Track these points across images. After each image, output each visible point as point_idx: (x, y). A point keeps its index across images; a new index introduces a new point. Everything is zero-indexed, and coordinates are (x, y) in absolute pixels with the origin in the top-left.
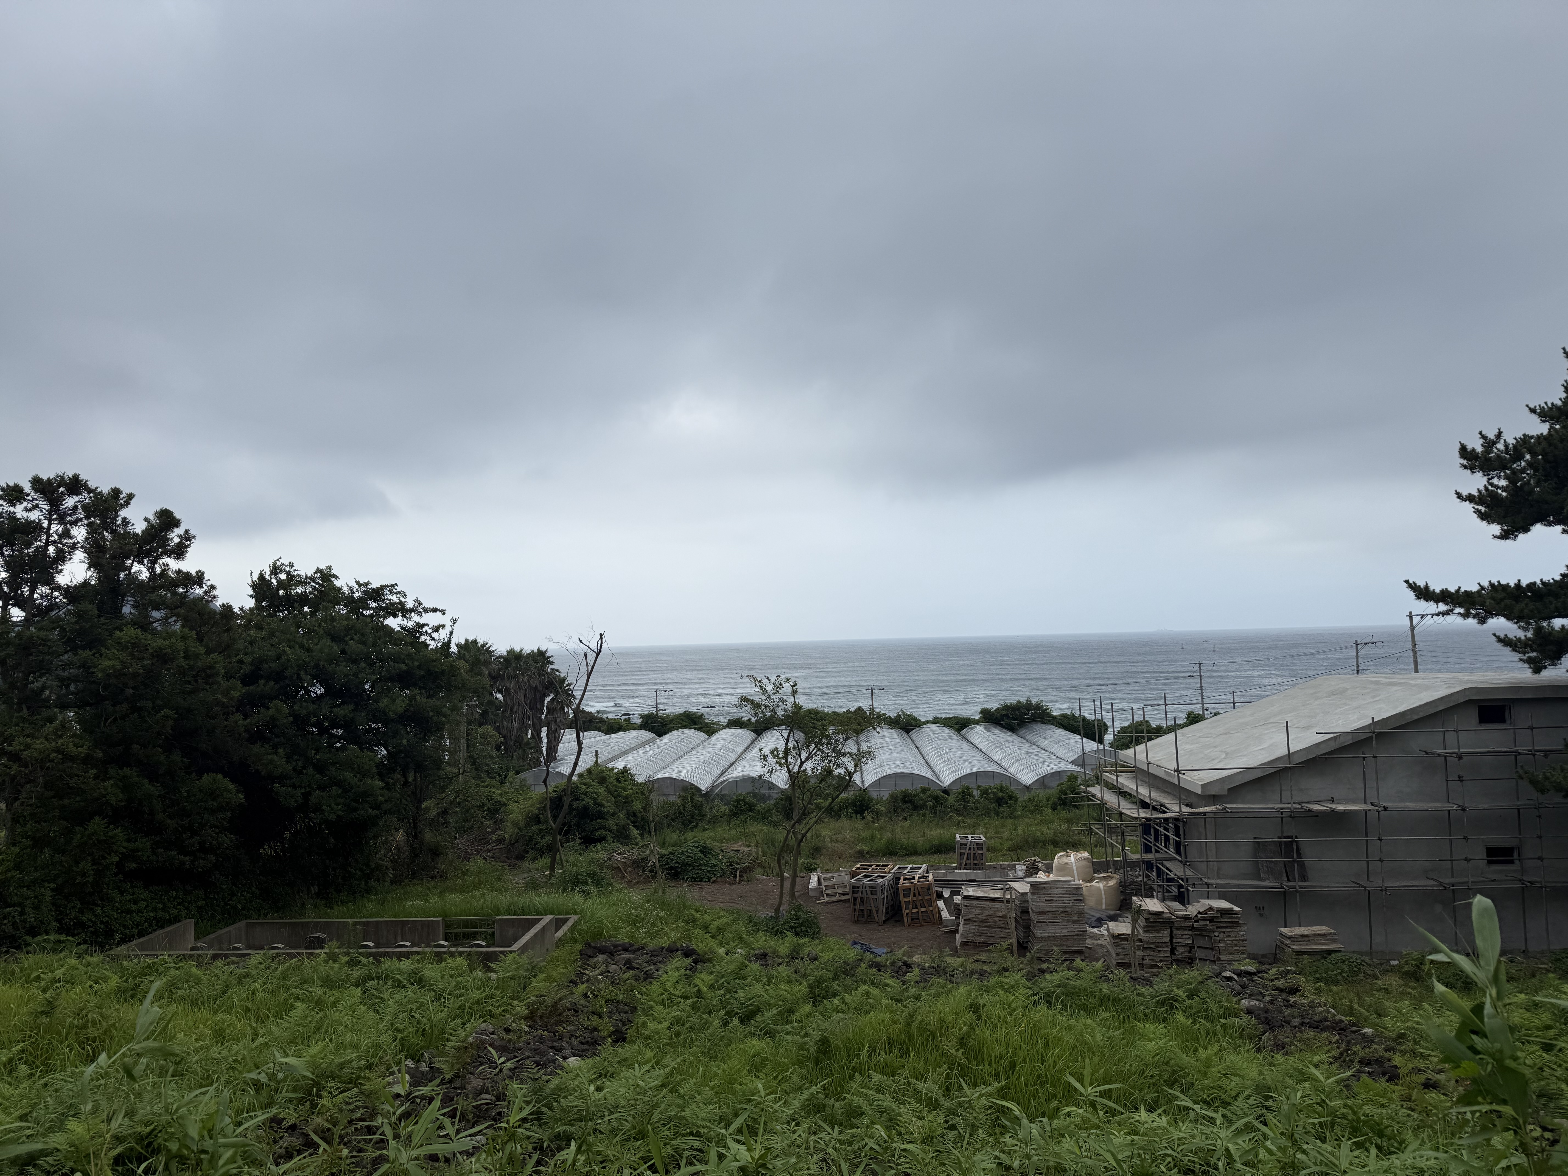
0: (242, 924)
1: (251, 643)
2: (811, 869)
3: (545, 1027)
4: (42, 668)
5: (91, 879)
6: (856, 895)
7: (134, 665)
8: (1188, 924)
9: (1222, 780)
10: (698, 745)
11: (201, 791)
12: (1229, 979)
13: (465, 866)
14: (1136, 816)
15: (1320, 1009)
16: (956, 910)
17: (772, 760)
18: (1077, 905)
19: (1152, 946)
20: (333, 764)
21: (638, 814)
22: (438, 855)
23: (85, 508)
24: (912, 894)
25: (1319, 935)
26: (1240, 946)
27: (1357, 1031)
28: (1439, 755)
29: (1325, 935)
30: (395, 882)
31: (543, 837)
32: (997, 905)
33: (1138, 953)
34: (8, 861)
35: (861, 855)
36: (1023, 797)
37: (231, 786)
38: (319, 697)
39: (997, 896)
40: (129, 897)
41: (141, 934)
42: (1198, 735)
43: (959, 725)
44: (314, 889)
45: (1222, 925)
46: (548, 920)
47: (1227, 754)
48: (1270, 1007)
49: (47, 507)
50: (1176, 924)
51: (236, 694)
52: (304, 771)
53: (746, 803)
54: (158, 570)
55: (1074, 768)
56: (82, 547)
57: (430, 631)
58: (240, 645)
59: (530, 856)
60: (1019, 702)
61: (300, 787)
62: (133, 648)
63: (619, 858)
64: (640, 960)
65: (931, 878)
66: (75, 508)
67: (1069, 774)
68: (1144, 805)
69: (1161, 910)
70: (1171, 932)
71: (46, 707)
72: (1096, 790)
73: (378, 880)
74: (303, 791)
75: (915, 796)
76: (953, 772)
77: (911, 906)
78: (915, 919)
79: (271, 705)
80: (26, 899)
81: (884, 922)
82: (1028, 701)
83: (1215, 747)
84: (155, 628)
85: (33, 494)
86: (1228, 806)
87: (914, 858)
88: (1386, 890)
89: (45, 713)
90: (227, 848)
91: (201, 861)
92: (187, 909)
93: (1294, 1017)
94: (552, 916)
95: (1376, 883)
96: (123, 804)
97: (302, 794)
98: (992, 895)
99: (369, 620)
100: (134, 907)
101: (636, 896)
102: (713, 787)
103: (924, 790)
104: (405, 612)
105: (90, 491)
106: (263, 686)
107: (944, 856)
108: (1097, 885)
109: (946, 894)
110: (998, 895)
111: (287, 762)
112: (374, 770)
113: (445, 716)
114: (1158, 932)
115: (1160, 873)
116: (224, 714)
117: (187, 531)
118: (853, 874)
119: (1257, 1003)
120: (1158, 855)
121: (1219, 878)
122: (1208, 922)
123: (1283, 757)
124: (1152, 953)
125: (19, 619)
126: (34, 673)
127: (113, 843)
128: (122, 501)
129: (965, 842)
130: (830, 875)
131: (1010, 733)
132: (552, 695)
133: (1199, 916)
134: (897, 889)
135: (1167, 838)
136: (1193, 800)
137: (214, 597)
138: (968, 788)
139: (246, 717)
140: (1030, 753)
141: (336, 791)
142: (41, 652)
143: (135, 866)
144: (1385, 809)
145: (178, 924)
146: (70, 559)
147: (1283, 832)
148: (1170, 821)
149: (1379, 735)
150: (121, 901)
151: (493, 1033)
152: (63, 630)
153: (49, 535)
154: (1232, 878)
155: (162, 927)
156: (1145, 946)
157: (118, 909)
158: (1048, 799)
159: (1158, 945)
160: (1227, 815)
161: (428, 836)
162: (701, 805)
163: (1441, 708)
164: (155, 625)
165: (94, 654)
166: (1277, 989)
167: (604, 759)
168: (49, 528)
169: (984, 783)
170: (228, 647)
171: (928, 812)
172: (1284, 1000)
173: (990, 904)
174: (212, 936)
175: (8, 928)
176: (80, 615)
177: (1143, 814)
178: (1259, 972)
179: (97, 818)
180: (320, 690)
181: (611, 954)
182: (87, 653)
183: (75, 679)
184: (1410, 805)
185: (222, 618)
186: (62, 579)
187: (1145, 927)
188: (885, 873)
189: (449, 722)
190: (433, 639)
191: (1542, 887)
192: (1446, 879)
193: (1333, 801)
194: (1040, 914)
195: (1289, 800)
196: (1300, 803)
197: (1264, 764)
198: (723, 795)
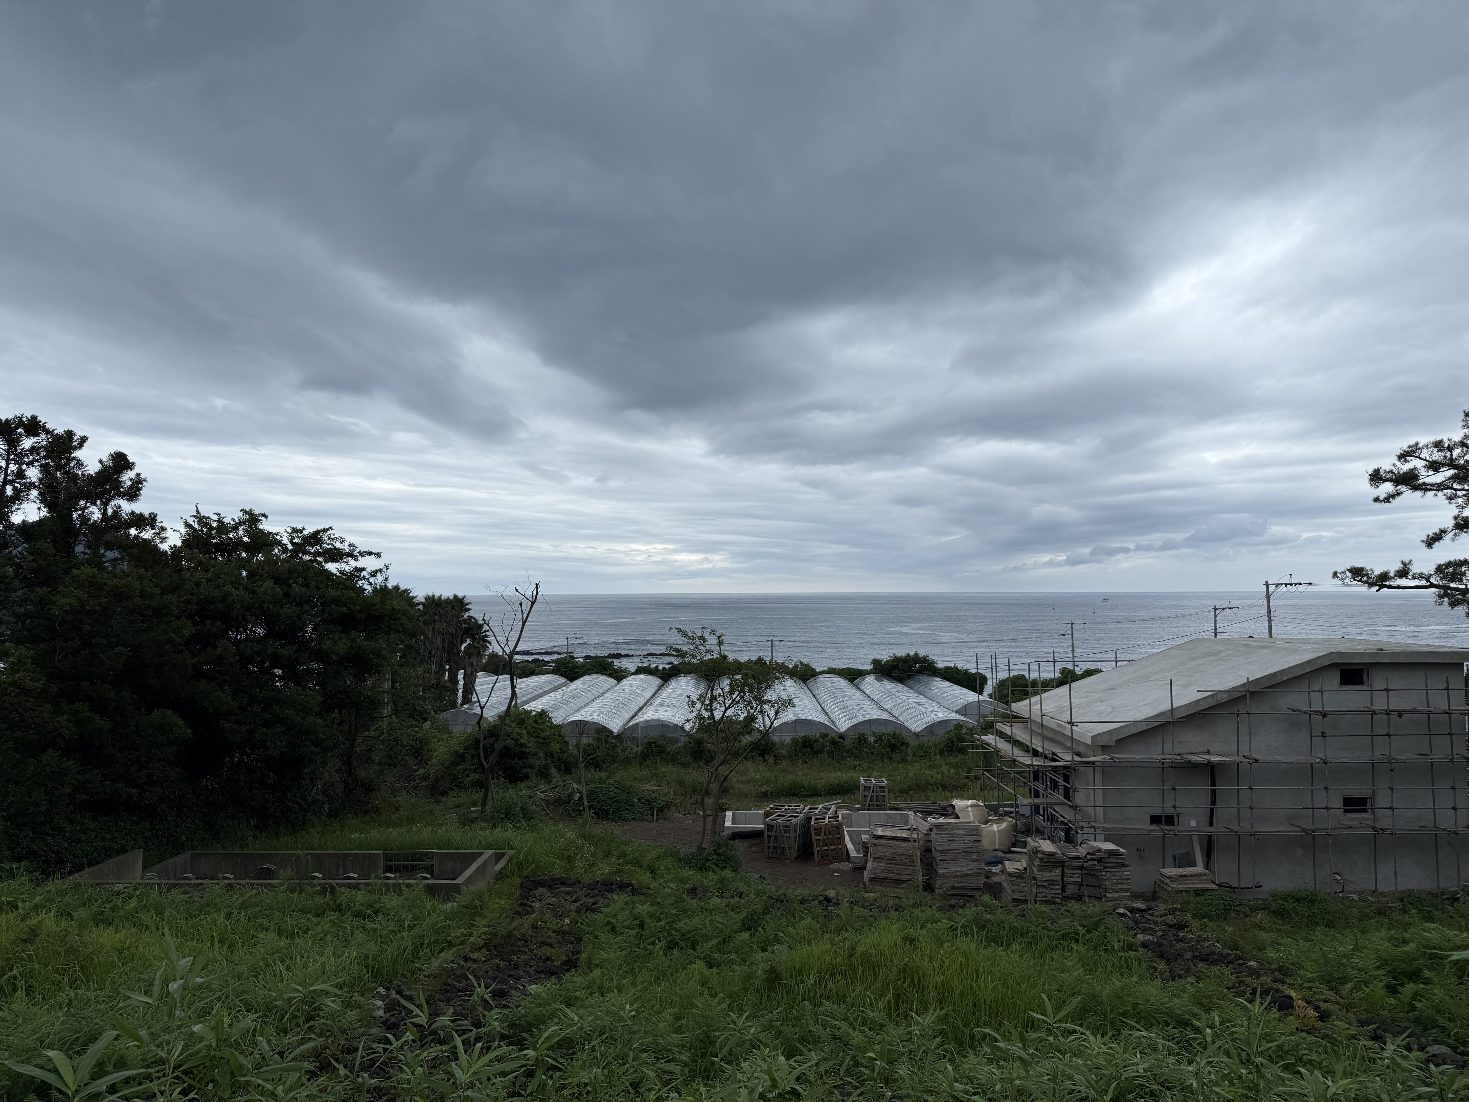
0: (187, 855)
1: (197, 584)
3: (500, 957)
5: (43, 809)
6: (770, 833)
7: (91, 602)
8: (1078, 864)
9: (1110, 732)
10: (608, 690)
11: (151, 726)
12: (1123, 915)
13: (397, 802)
14: (1030, 763)
15: (1207, 943)
16: (864, 848)
18: (976, 845)
19: (1045, 884)
20: (277, 702)
21: (556, 755)
22: (371, 791)
23: (42, 449)
24: (823, 833)
25: (1195, 875)
26: (1125, 884)
28: (1305, 713)
29: (1201, 875)
30: (332, 816)
31: (467, 776)
32: (904, 844)
33: (1033, 890)
35: (765, 796)
36: (913, 743)
37: (181, 722)
39: (904, 835)
40: (79, 827)
41: (90, 864)
43: (853, 676)
44: (253, 822)
45: (1109, 865)
46: (488, 854)
47: (1113, 708)
48: (1163, 942)
49: (5, 448)
50: (1067, 864)
51: (187, 633)
52: (250, 708)
53: (657, 746)
54: (110, 511)
55: (958, 717)
56: (36, 487)
57: (367, 576)
60: (908, 655)
61: (245, 723)
62: (90, 586)
63: (542, 796)
65: (840, 818)
66: (32, 449)
67: (955, 723)
68: (1036, 754)
69: (1054, 851)
70: (1063, 871)
72: (989, 738)
73: (315, 813)
74: (248, 727)
75: (816, 741)
76: (849, 719)
77: (821, 844)
78: (824, 856)
81: (796, 858)
82: (916, 654)
83: (1102, 701)
84: (107, 568)
86: (1116, 756)
87: (814, 799)
88: (1254, 835)
90: (173, 781)
91: (148, 794)
92: (134, 839)
93: (1185, 950)
94: (492, 851)
95: (1246, 826)
96: (75, 737)
97: (247, 730)
98: (899, 835)
99: (309, 565)
100: (84, 838)
101: (570, 833)
102: (624, 728)
103: (824, 736)
104: (344, 557)
105: (48, 432)
106: (212, 626)
107: (850, 798)
108: (992, 827)
111: (233, 700)
114: (1051, 871)
116: (174, 652)
117: (138, 475)
118: (767, 814)
119: (1151, 938)
121: (1105, 822)
122: (1096, 862)
123: (1166, 712)
124: (1045, 891)
127: (66, 775)
128: (76, 443)
129: (869, 785)
131: (899, 684)
132: (469, 641)
133: (1089, 857)
134: (809, 828)
135: (1057, 784)
136: (1081, 749)
137: (164, 539)
138: (864, 735)
140: (919, 703)
141: (279, 728)
143: (85, 797)
144: (1256, 761)
145: (126, 855)
146: (25, 499)
147: (1163, 781)
148: (1061, 768)
149: (1253, 693)
150: (71, 831)
152: (19, 567)
153: (6, 475)
154: (1118, 822)
155: (111, 857)
156: (1039, 883)
157: (68, 839)
158: (936, 745)
159: (1052, 883)
160: (1114, 764)
161: (361, 772)
162: (615, 747)
163: (1307, 670)
164: (107, 564)
165: (50, 592)
166: (1167, 925)
168: (7, 468)
169: (878, 730)
171: (826, 756)
172: (1174, 935)
173: (898, 843)
174: (161, 866)
176: (36, 553)
177: (1036, 762)
178: (1149, 909)
179: (50, 750)
180: (260, 631)
181: (550, 888)
182: (45, 590)
183: (31, 616)
184: (1279, 758)
186: (16, 518)
187: (1039, 866)
188: (797, 813)
190: (369, 584)
191: (1392, 834)
192: (1308, 825)
193: (1208, 752)
194: (943, 853)
195: (1171, 752)
196: (1179, 755)
197: (1149, 718)
198: (634, 738)
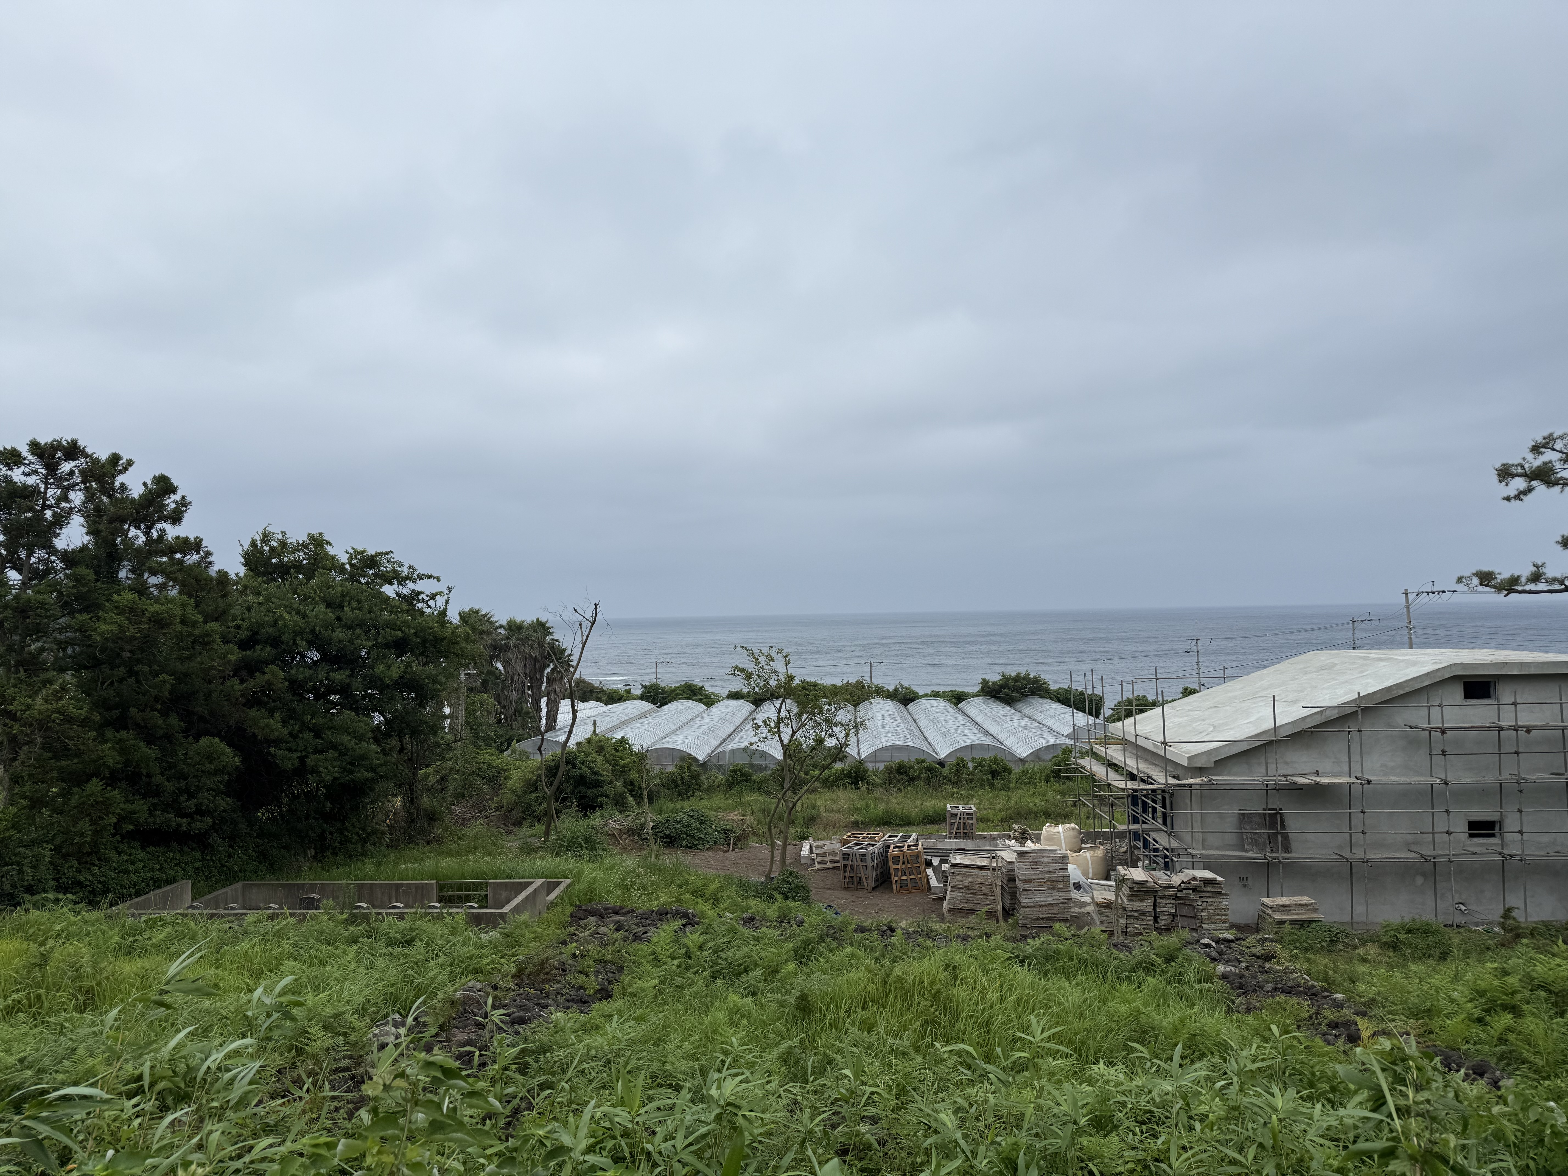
0: (239, 885)
1: (249, 609)
2: (804, 838)
3: (532, 985)
4: (39, 631)
5: (88, 839)
6: (846, 863)
7: (131, 629)
8: (1171, 893)
9: (1208, 753)
10: (697, 716)
11: (199, 754)
12: (1208, 946)
13: (460, 831)
14: (1124, 787)
15: (1295, 975)
16: (944, 877)
17: (764, 731)
18: (1063, 873)
19: (1136, 914)
20: (330, 728)
21: (636, 783)
22: (435, 820)
23: (83, 472)
24: (901, 862)
25: (1300, 905)
26: (1222, 915)
27: (1328, 996)
28: (1423, 730)
29: (1306, 905)
30: (392, 847)
31: (540, 804)
32: (984, 873)
33: (1121, 921)
34: (6, 820)
35: (855, 825)
36: (1017, 770)
37: (228, 750)
38: (315, 663)
39: (983, 864)
40: (126, 857)
41: (138, 894)
42: (1188, 708)
43: (957, 699)
44: (311, 852)
45: (1205, 894)
46: (539, 884)
47: (1214, 727)
48: (1246, 973)
49: (44, 471)
50: (1159, 893)
51: (233, 658)
52: (301, 736)
53: (742, 774)
54: (155, 534)
55: (1067, 741)
56: (79, 511)
57: (426, 599)
58: (236, 611)
59: (526, 823)
61: (296, 751)
62: (130, 612)
63: (615, 825)
64: (630, 921)
65: (919, 847)
66: (72, 473)
67: (1064, 747)
68: (1132, 777)
69: (1145, 879)
70: (1155, 901)
71: (44, 669)
72: (1085, 762)
73: (375, 844)
74: (299, 754)
75: (910, 768)
76: (949, 744)
77: (900, 874)
78: (903, 886)
79: (267, 670)
80: (25, 858)
81: (874, 889)
82: (1027, 675)
83: (1203, 720)
84: (152, 593)
85: (30, 457)
86: (1214, 778)
87: (908, 828)
88: (1367, 862)
89: (43, 676)
90: (224, 811)
91: (198, 823)
92: (183, 870)
93: (1267, 982)
94: (544, 880)
95: (1359, 854)
96: (120, 766)
97: (298, 757)
98: (978, 863)
99: (364, 587)
100: (131, 868)
101: (630, 861)
102: (710, 756)
103: (919, 762)
104: (402, 580)
105: (86, 456)
106: (263, 652)
107: (937, 826)
108: (1084, 854)
109: (936, 862)
110: (985, 863)
111: (284, 727)
112: (370, 735)
113: (441, 684)
114: (1142, 901)
115: (1146, 844)
116: (220, 678)
117: (183, 497)
118: (844, 843)
119: (1233, 969)
120: (1144, 826)
121: (1204, 848)
122: (1191, 892)
123: (1269, 731)
124: (1135, 922)
125: (16, 582)
126: (31, 636)
127: (110, 805)
128: (121, 467)
129: (956, 812)
130: (821, 843)
131: (1006, 707)
132: (552, 666)
133: (1183, 885)
134: (887, 857)
135: (1154, 810)
136: (1179, 772)
137: (210, 563)
138: (962, 760)
139: (242, 681)
140: (1025, 727)
141: (331, 754)
142: (39, 616)
143: (132, 827)
144: (1369, 782)
145: (175, 885)
146: (68, 524)
147: (1267, 804)
148: (1159, 792)
149: (1365, 710)
150: (118, 862)
151: (479, 991)
152: (60, 593)
153: (45, 499)
154: (1218, 849)
155: (159, 887)
156: (1129, 914)
157: (115, 869)
158: (1042, 771)
159: (1143, 913)
160: (1213, 787)
161: (426, 801)
162: (698, 775)
163: (1426, 683)
164: (152, 590)
165: (90, 619)
166: (1254, 955)
167: (603, 729)
168: (45, 493)
169: (978, 755)
170: (224, 612)
171: (922, 784)
172: (1260, 966)
173: (977, 871)
174: (209, 897)
175: (7, 887)
176: (78, 579)
177: (1131, 785)
178: (1237, 940)
179: (94, 779)
180: (315, 655)
181: (602, 917)
182: (85, 616)
183: (69, 643)
184: (1394, 779)
185: (218, 584)
186: (60, 544)
187: (1129, 896)
188: (876, 841)
189: (444, 689)
190: (429, 607)
191: (1521, 860)
192: (1428, 852)
193: (1317, 774)
194: (1026, 882)
195: (1275, 773)
196: (1284, 776)
197: (1251, 737)
198: (721, 766)
